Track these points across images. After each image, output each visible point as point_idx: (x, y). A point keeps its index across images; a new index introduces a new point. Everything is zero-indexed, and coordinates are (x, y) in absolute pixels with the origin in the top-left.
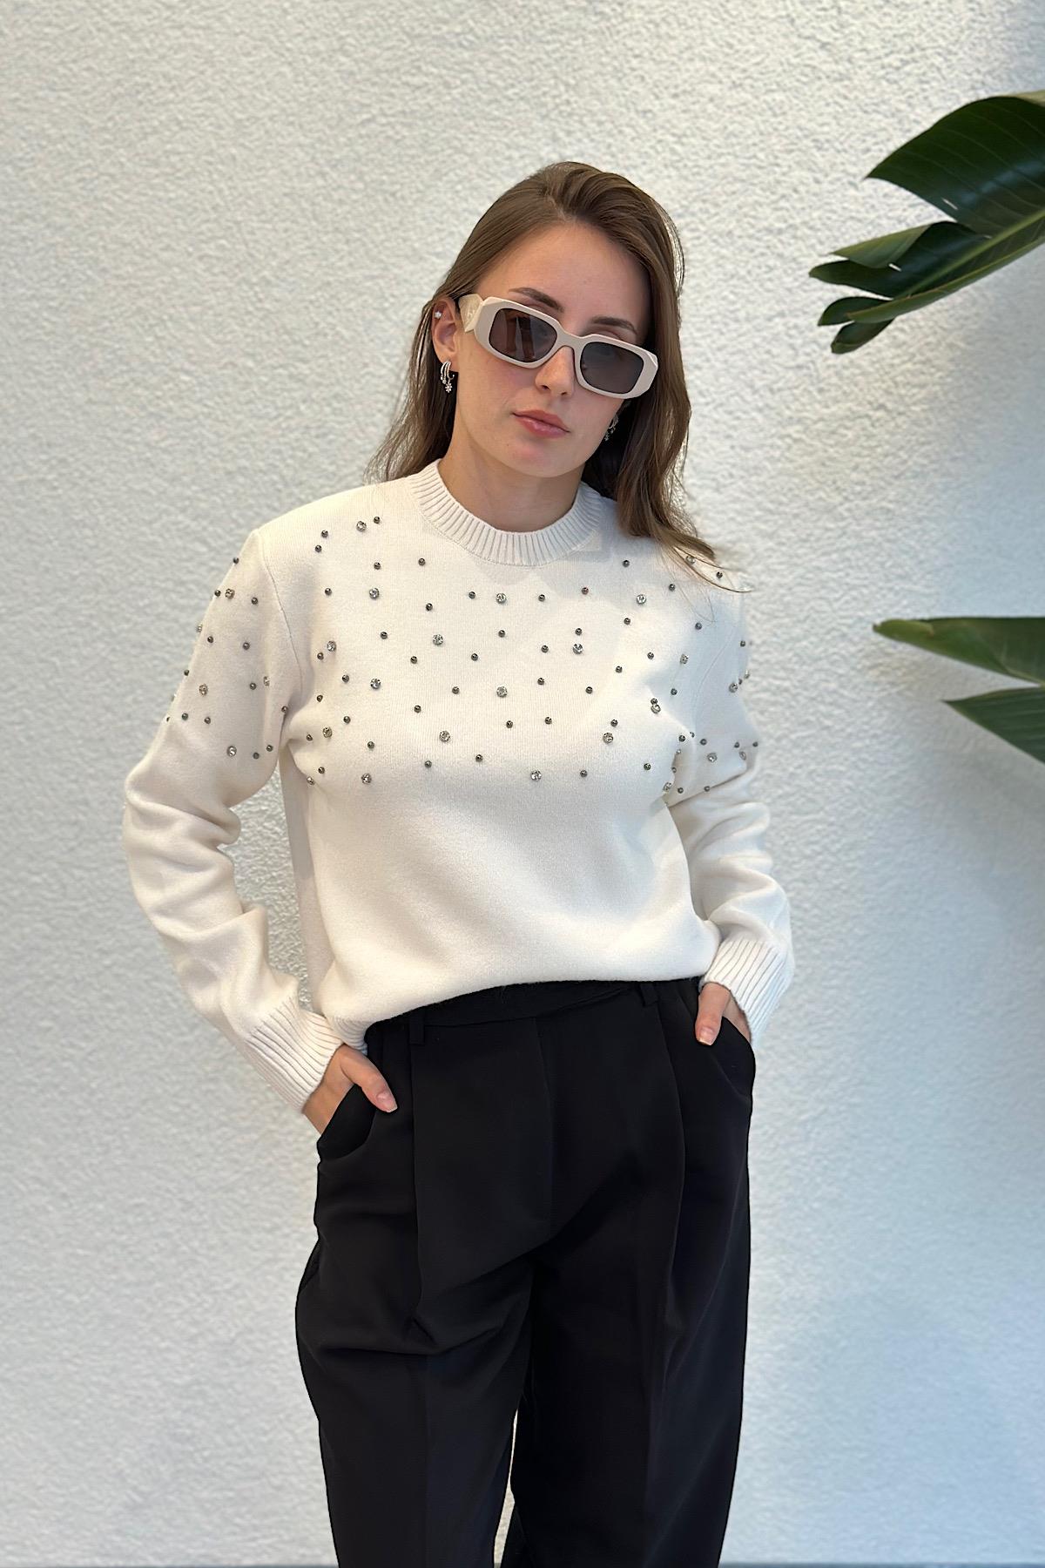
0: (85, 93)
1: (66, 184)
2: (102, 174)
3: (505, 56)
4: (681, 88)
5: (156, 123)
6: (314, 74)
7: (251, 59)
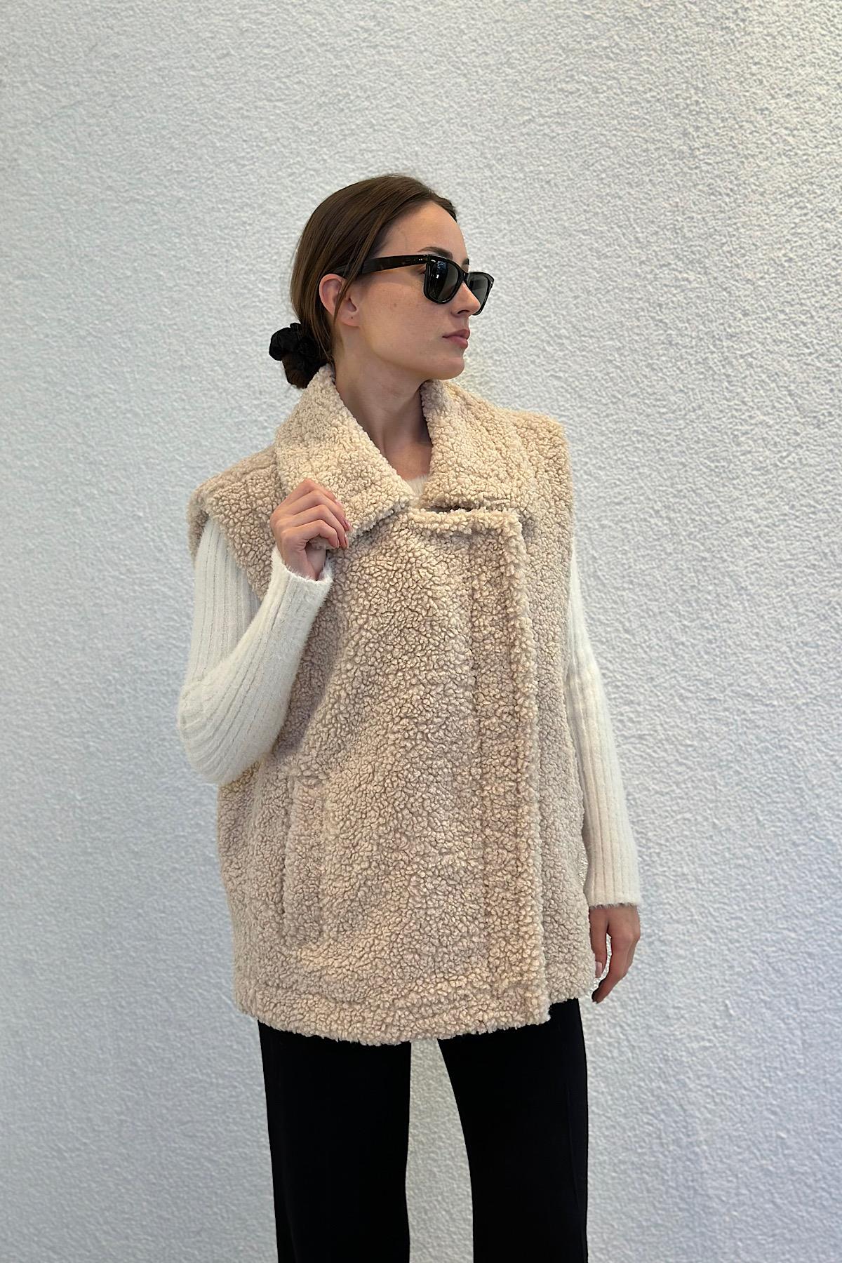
0: (296, 102)
1: (279, 178)
2: (307, 169)
3: (645, 66)
4: (793, 90)
5: (354, 127)
6: (486, 84)
7: (433, 72)
